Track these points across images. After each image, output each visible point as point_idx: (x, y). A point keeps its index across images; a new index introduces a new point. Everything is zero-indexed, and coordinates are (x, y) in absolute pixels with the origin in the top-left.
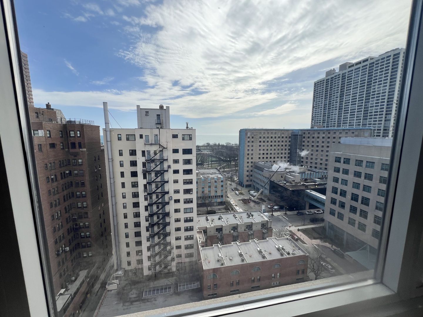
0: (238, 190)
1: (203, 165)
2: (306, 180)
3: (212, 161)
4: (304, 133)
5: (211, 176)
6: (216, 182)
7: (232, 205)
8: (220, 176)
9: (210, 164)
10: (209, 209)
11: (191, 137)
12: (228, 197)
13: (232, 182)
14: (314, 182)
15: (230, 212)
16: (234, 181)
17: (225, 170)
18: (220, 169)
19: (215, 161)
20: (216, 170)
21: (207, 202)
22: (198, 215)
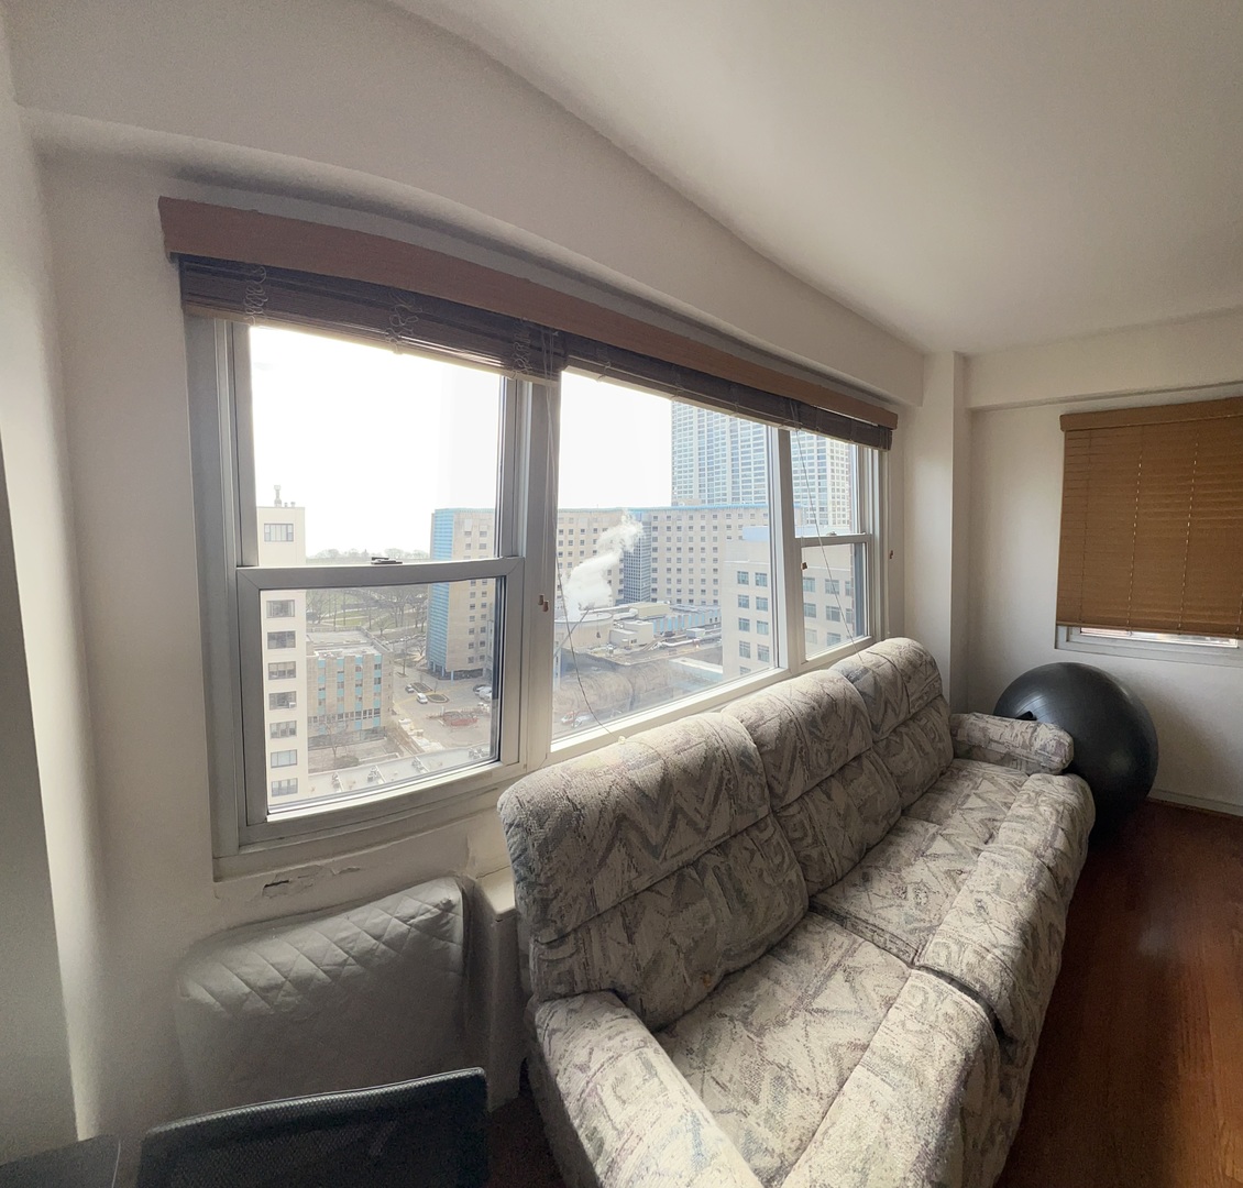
0: (423, 689)
1: (320, 619)
2: (669, 635)
3: (344, 608)
4: (656, 518)
5: (346, 652)
6: (358, 669)
7: (408, 736)
8: (371, 651)
9: (340, 616)
10: (341, 752)
11: (290, 531)
12: (394, 713)
13: (409, 666)
14: (690, 638)
15: (400, 758)
16: (411, 664)
17: (386, 631)
18: (370, 628)
19: (357, 606)
20: (357, 632)
21: (334, 731)
22: (310, 771)
